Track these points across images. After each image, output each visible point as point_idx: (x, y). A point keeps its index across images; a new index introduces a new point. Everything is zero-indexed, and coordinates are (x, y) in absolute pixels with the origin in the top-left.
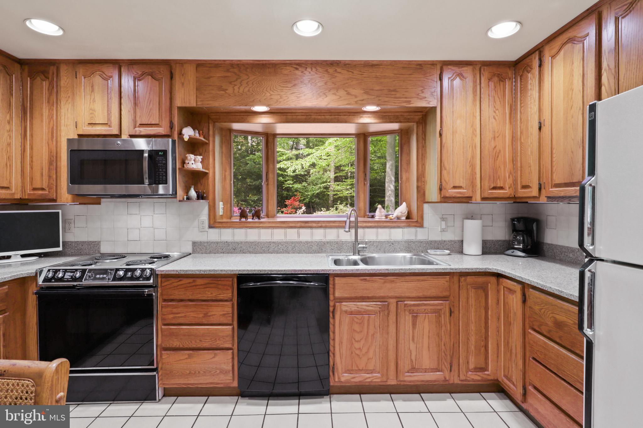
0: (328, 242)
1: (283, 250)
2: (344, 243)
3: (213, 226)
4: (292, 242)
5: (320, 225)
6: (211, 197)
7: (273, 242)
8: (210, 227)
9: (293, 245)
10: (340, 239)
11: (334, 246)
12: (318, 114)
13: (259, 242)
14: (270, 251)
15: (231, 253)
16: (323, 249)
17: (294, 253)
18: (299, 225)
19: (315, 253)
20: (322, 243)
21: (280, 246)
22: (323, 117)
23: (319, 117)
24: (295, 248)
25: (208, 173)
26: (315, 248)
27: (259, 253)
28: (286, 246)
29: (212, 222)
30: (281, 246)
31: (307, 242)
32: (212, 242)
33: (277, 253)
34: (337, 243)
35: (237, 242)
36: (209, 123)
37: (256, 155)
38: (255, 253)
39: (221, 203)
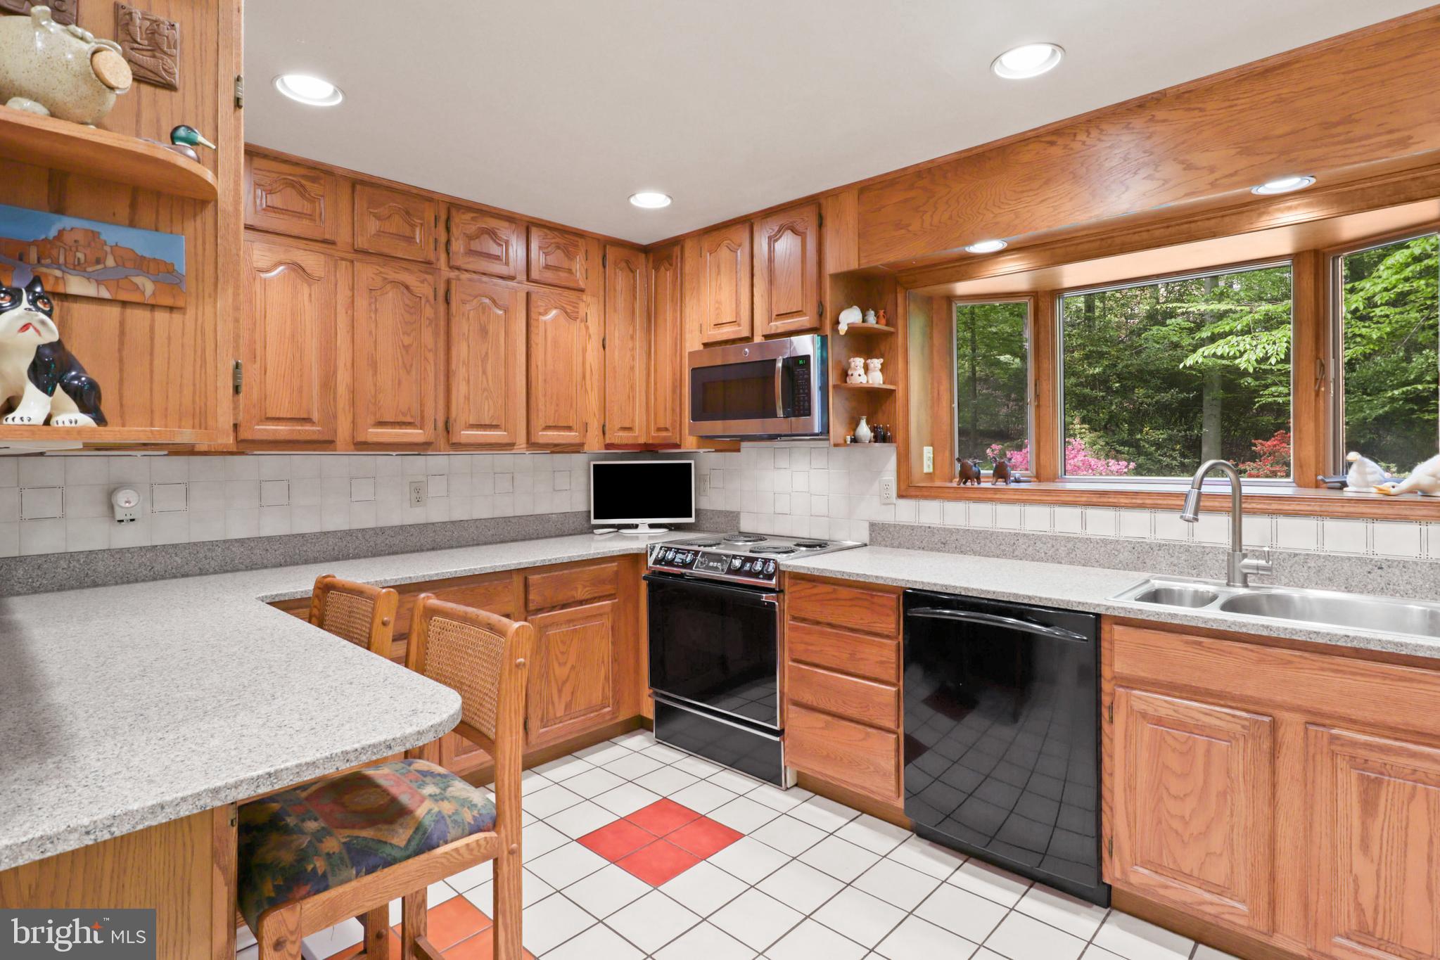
0: (1160, 546)
1: (1046, 553)
2: (1207, 550)
3: (904, 494)
4: (1068, 538)
5: (1139, 501)
6: (900, 436)
7: (1025, 535)
8: (900, 496)
9: (1070, 545)
10: (1196, 539)
11: (1179, 558)
12: (1131, 231)
13: (992, 534)
14: (1016, 553)
15: (938, 550)
16: (1147, 561)
17: (1071, 563)
18: (1084, 499)
19: (1125, 569)
20: (1144, 545)
21: (1039, 544)
22: (1145, 235)
23: (1136, 237)
24: (1074, 553)
25: (895, 390)
26: (1125, 556)
27: (994, 556)
28: (1053, 546)
29: (903, 487)
30: (1042, 545)
31: (1105, 542)
32: (903, 526)
33: (1033, 560)
34: (1188, 549)
35: (949, 529)
36: (896, 293)
37: (1167, 326)
38: (985, 556)
39: (928, 452)
